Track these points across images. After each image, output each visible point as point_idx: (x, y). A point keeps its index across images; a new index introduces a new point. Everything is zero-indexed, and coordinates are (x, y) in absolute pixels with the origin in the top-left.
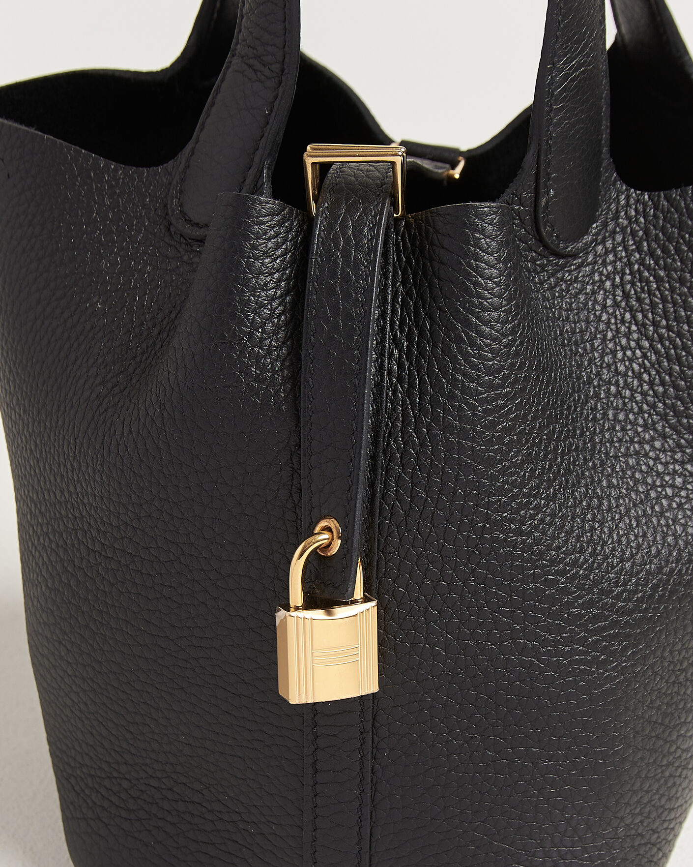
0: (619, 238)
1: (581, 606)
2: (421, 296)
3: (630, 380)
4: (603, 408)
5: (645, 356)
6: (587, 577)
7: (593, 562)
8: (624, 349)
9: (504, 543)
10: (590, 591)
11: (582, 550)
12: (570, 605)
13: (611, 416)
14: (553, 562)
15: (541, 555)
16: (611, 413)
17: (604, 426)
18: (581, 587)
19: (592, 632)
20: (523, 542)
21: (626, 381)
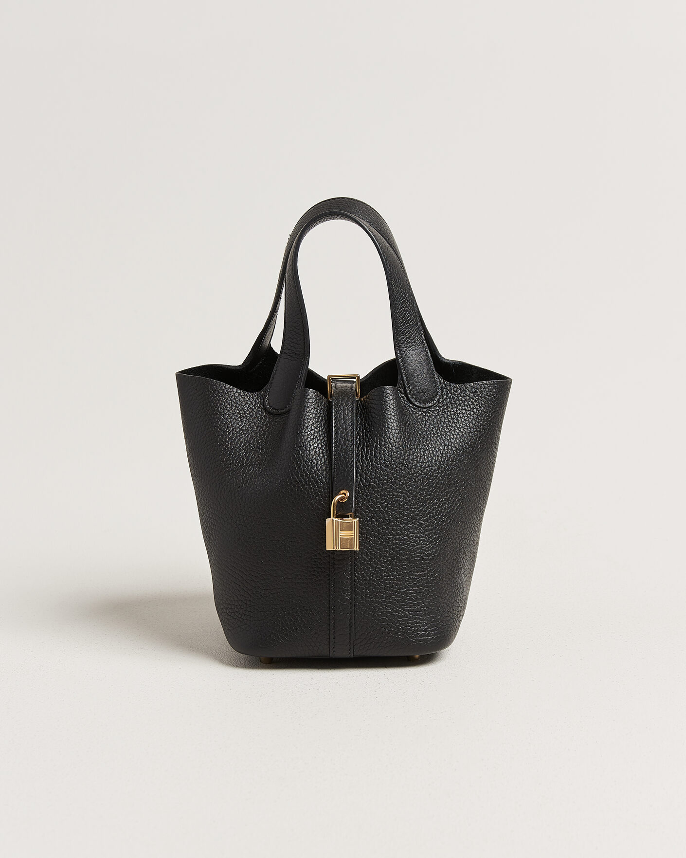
0: (448, 400)
1: (423, 521)
2: (366, 420)
3: (456, 445)
4: (446, 453)
5: (460, 437)
6: (426, 511)
7: (429, 506)
8: (453, 435)
9: (397, 496)
10: (427, 516)
11: (425, 501)
12: (419, 520)
13: (448, 456)
14: (414, 504)
15: (410, 501)
16: (448, 455)
17: (445, 459)
18: (423, 514)
19: (427, 530)
20: (404, 496)
21: (454, 445)
